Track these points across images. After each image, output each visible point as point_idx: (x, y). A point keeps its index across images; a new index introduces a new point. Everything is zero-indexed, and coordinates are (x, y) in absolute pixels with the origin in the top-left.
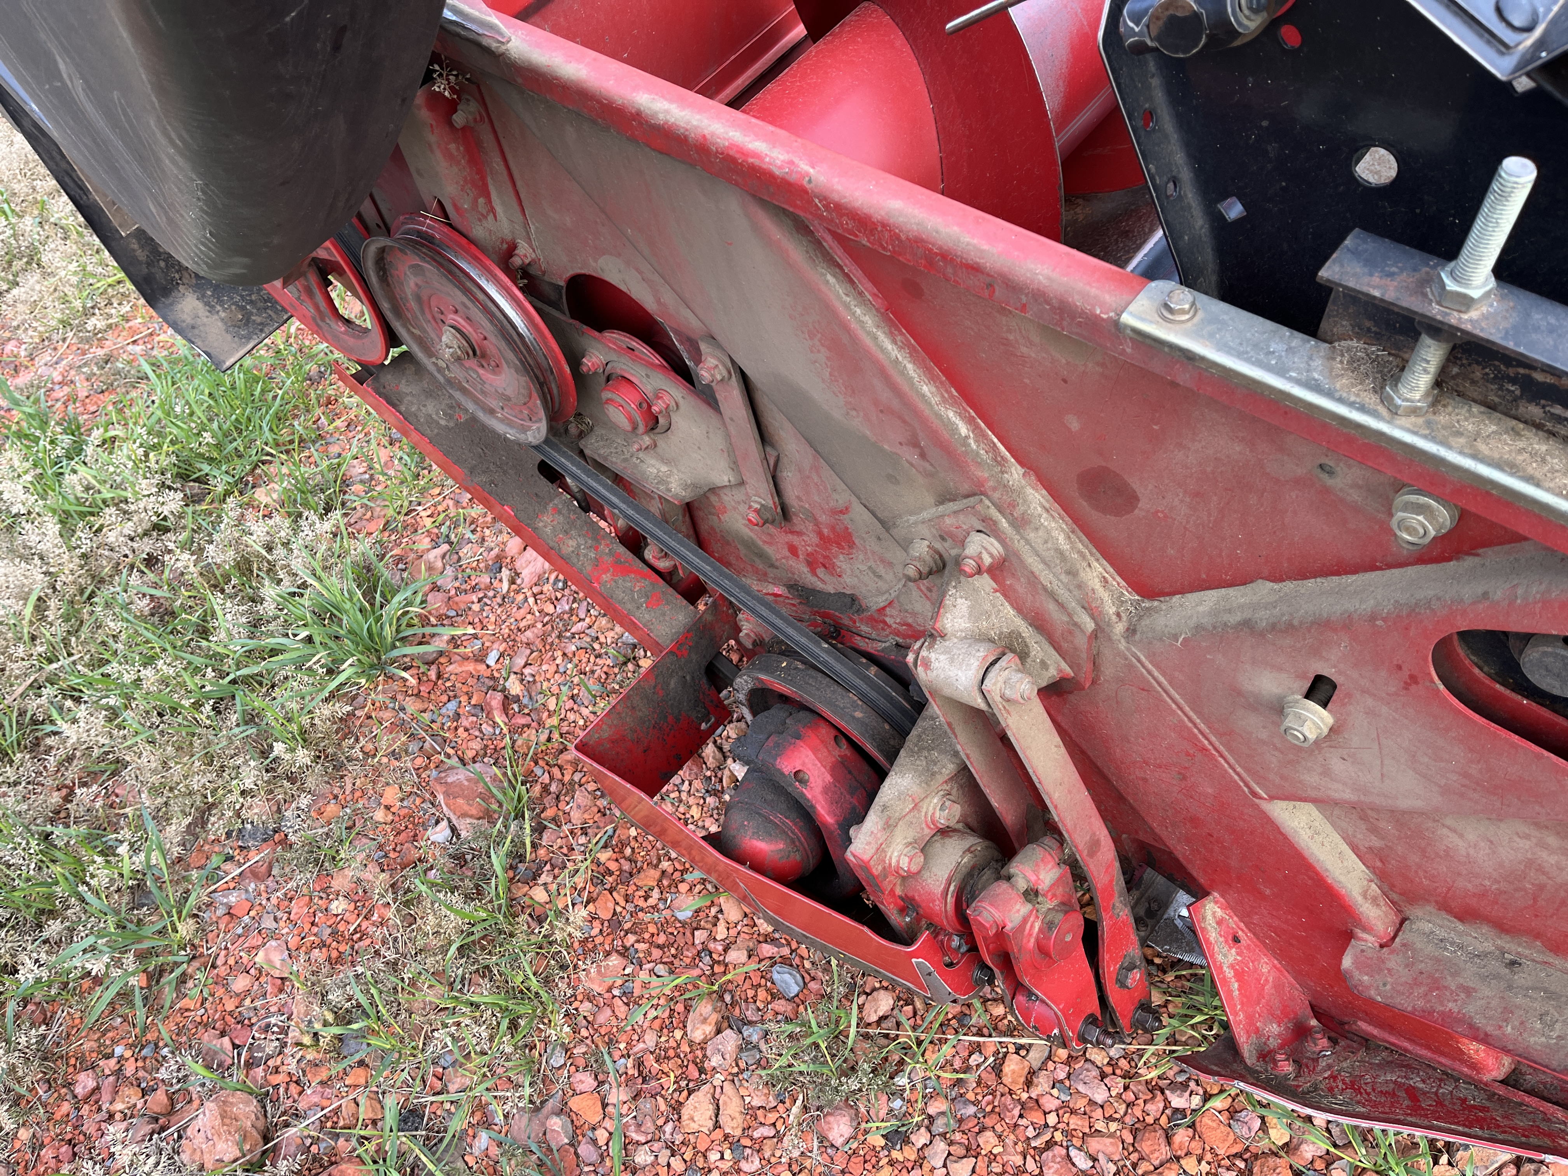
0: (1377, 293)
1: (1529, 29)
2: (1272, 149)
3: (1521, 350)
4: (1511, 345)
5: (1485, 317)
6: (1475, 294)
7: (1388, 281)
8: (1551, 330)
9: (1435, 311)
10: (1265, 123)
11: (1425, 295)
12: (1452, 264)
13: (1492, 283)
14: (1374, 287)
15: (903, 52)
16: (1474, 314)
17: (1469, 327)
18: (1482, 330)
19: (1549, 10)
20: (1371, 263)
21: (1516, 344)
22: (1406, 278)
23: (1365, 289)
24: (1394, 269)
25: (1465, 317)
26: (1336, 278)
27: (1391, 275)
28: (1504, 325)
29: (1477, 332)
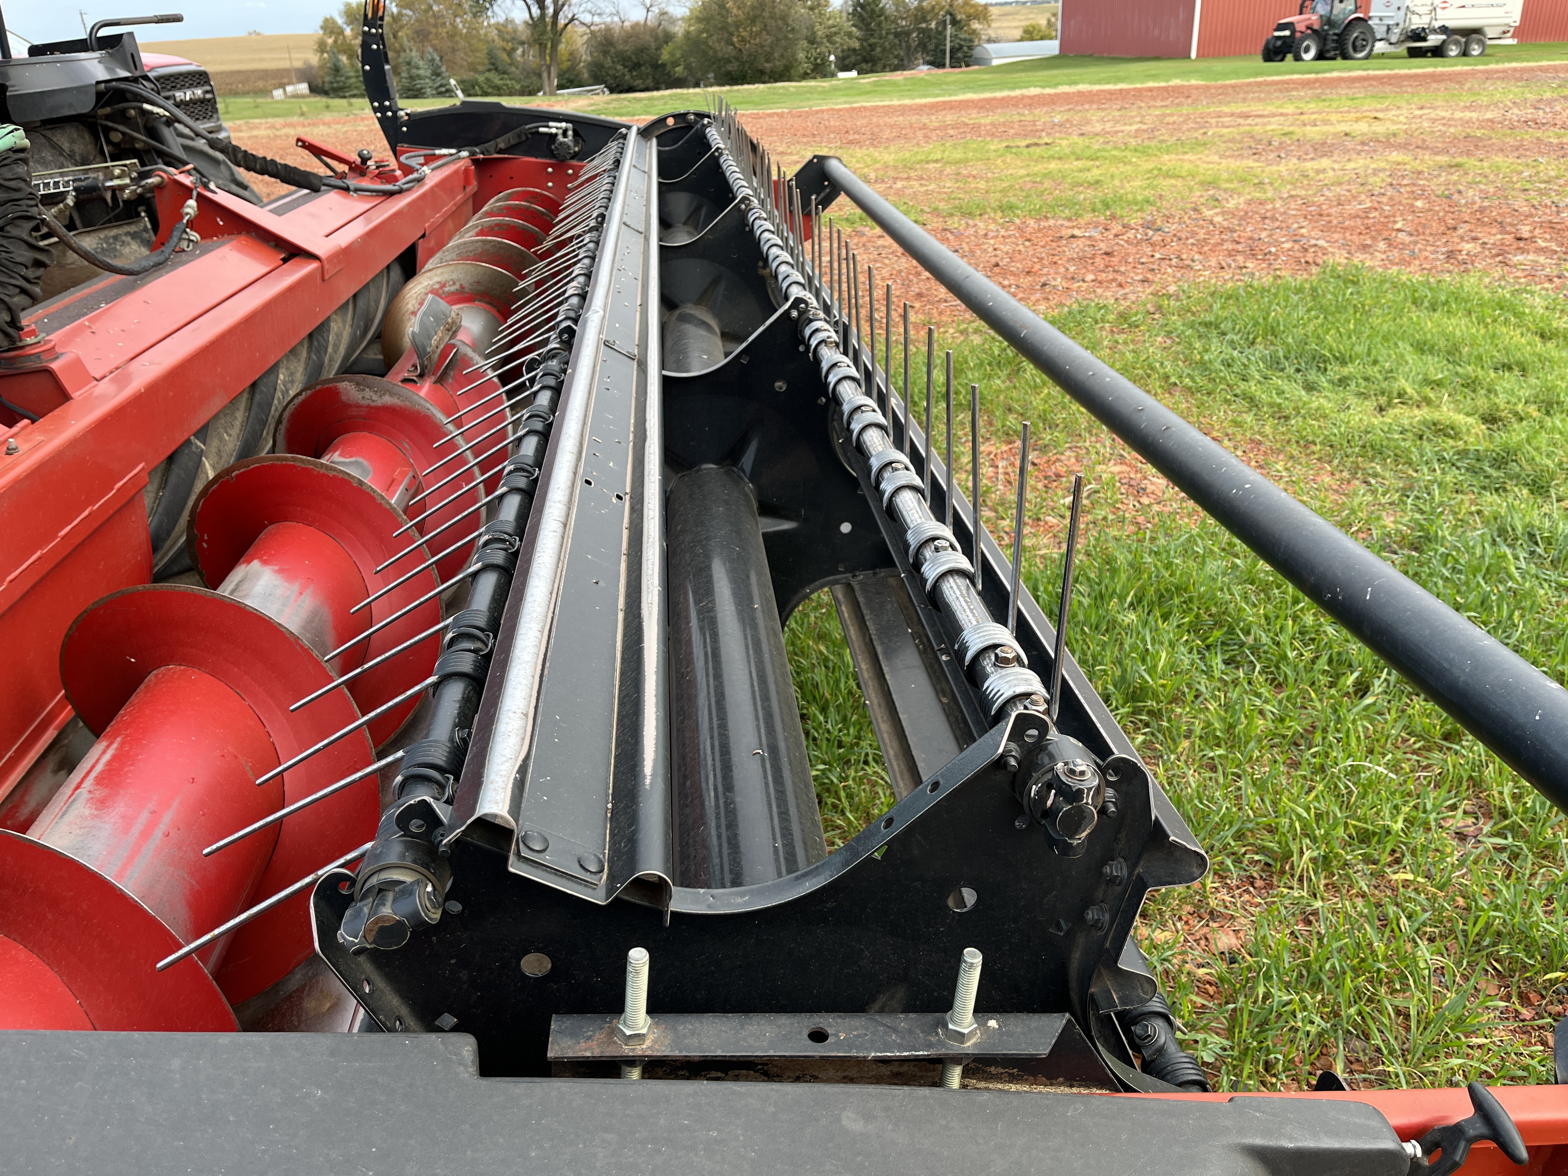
0: (588, 1054)
1: (602, 871)
2: (464, 975)
3: (684, 1054)
4: (677, 1053)
5: (655, 1042)
6: (644, 1031)
7: (590, 1043)
8: (693, 1033)
9: (627, 1050)
10: (453, 961)
11: (615, 1043)
12: (623, 1017)
13: (649, 1020)
14: (585, 1050)
15: (31, 963)
16: (648, 1043)
17: (649, 1053)
18: (658, 1051)
19: (604, 854)
20: (575, 1035)
21: (681, 1051)
22: (600, 1036)
23: (580, 1054)
24: (590, 1033)
25: (644, 1047)
26: (559, 1054)
27: (589, 1038)
28: (667, 1042)
29: (655, 1054)
